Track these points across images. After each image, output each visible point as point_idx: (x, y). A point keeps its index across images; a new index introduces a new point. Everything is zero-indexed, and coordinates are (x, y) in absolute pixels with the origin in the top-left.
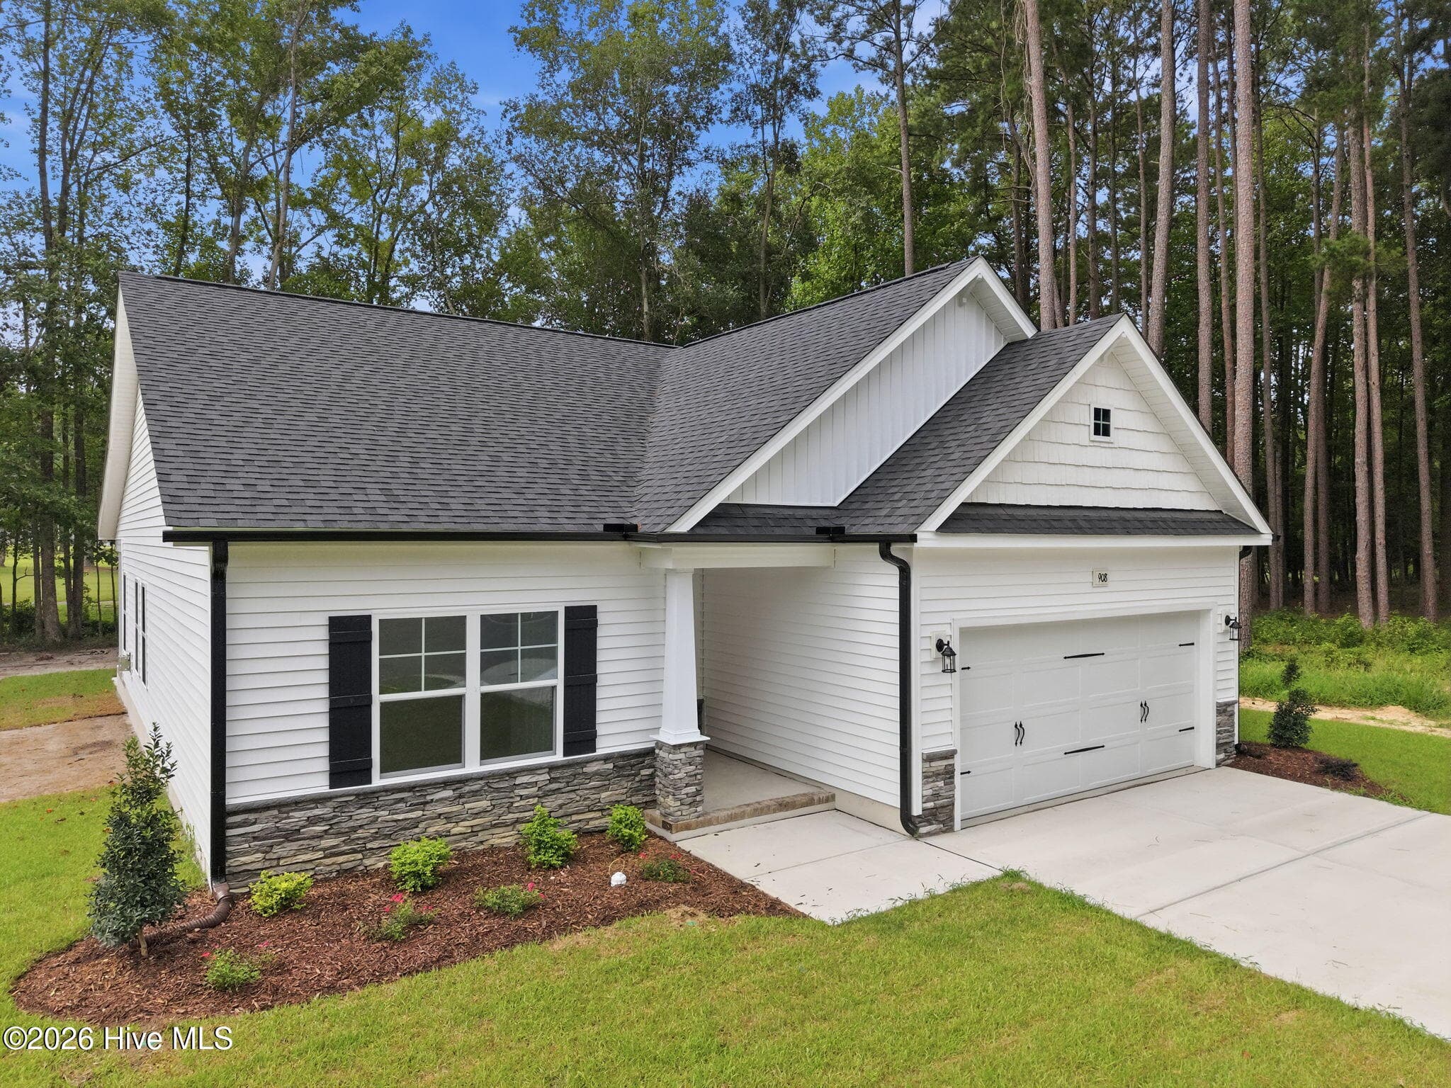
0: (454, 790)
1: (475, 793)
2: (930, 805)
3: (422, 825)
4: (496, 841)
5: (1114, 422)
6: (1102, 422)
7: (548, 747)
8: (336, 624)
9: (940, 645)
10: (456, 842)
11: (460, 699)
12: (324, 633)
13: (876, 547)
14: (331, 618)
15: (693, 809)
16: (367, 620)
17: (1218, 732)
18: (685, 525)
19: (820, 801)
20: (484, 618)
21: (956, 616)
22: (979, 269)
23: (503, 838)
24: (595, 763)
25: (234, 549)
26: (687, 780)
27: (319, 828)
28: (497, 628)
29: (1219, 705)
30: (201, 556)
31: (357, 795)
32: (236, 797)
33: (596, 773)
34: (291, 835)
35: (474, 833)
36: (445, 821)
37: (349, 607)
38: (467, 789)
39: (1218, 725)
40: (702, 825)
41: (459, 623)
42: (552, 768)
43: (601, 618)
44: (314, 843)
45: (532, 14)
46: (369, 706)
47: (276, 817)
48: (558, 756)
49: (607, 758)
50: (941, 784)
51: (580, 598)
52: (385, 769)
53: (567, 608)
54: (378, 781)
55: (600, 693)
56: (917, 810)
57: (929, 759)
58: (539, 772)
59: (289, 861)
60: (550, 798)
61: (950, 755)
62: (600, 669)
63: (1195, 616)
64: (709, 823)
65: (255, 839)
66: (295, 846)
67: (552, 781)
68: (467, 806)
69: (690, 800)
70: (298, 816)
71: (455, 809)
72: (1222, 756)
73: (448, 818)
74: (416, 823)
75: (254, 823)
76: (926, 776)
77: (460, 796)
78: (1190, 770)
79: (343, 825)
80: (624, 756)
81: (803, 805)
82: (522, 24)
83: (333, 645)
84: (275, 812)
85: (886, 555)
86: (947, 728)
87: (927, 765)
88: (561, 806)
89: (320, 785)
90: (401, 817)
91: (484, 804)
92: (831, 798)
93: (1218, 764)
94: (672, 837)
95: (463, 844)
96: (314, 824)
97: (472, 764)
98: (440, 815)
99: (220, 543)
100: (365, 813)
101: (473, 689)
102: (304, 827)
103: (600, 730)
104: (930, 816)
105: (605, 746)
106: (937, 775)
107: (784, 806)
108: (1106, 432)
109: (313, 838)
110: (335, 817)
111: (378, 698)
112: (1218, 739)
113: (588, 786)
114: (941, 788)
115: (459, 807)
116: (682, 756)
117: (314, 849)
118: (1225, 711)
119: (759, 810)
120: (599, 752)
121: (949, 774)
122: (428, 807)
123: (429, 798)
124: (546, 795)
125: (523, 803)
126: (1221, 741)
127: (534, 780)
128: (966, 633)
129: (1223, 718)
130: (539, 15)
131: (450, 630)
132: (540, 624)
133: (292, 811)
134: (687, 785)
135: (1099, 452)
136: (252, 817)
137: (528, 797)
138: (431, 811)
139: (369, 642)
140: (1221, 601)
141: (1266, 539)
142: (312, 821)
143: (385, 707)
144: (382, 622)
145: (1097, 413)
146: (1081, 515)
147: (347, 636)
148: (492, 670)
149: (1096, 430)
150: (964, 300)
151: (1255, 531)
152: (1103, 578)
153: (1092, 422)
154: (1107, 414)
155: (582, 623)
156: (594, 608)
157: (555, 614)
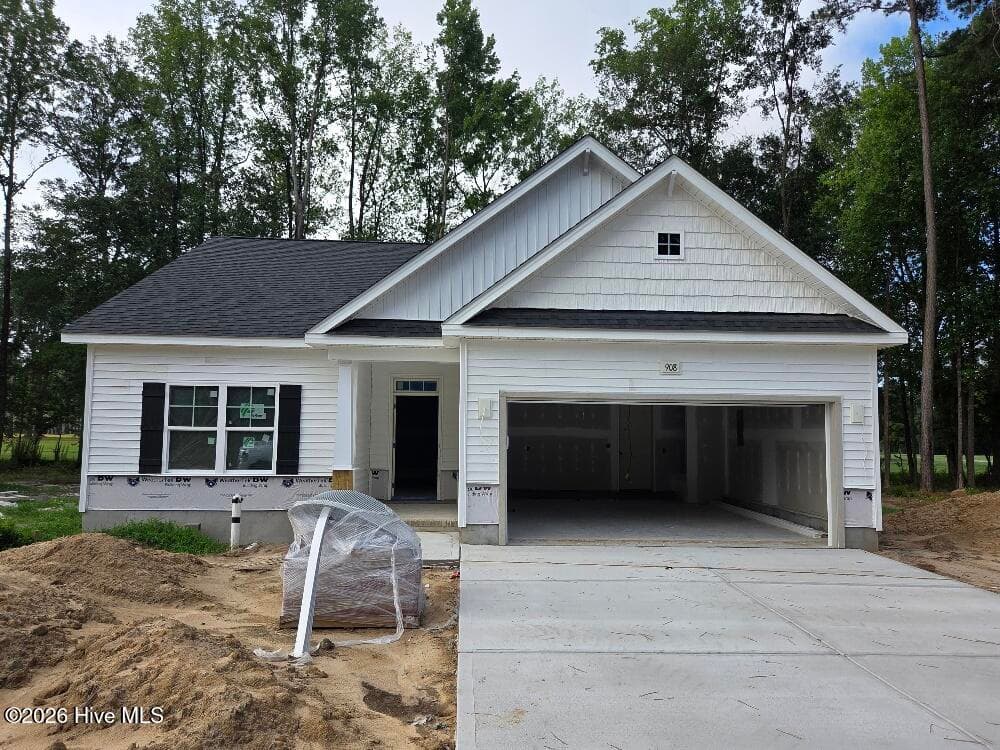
5: (682, 245)
7: (267, 466)
8: (147, 386)
11: (214, 434)
12: (140, 391)
16: (163, 385)
18: (322, 329)
21: (504, 388)
22: (587, 145)
28: (235, 394)
31: (154, 478)
32: (87, 470)
37: (154, 379)
41: (214, 390)
43: (305, 394)
46: (162, 432)
48: (273, 473)
49: (306, 479)
51: (290, 380)
52: (172, 466)
53: (281, 386)
54: (165, 472)
55: (303, 439)
56: (462, 523)
62: (303, 424)
81: (431, 525)
83: (144, 397)
86: (493, 468)
87: (470, 492)
89: (134, 470)
97: (220, 471)
101: (222, 428)
103: (301, 462)
105: (304, 471)
108: (676, 251)
111: (167, 428)
120: (299, 474)
131: (206, 393)
132: (261, 394)
135: (669, 267)
139: (163, 397)
140: (849, 395)
141: (898, 336)
143: (172, 433)
144: (171, 387)
145: (662, 237)
146: (638, 316)
147: (152, 394)
148: (232, 417)
149: (662, 251)
150: (586, 170)
151: (880, 331)
152: (672, 368)
153: (655, 244)
154: (676, 238)
155: (292, 396)
156: (300, 387)
157: (273, 389)
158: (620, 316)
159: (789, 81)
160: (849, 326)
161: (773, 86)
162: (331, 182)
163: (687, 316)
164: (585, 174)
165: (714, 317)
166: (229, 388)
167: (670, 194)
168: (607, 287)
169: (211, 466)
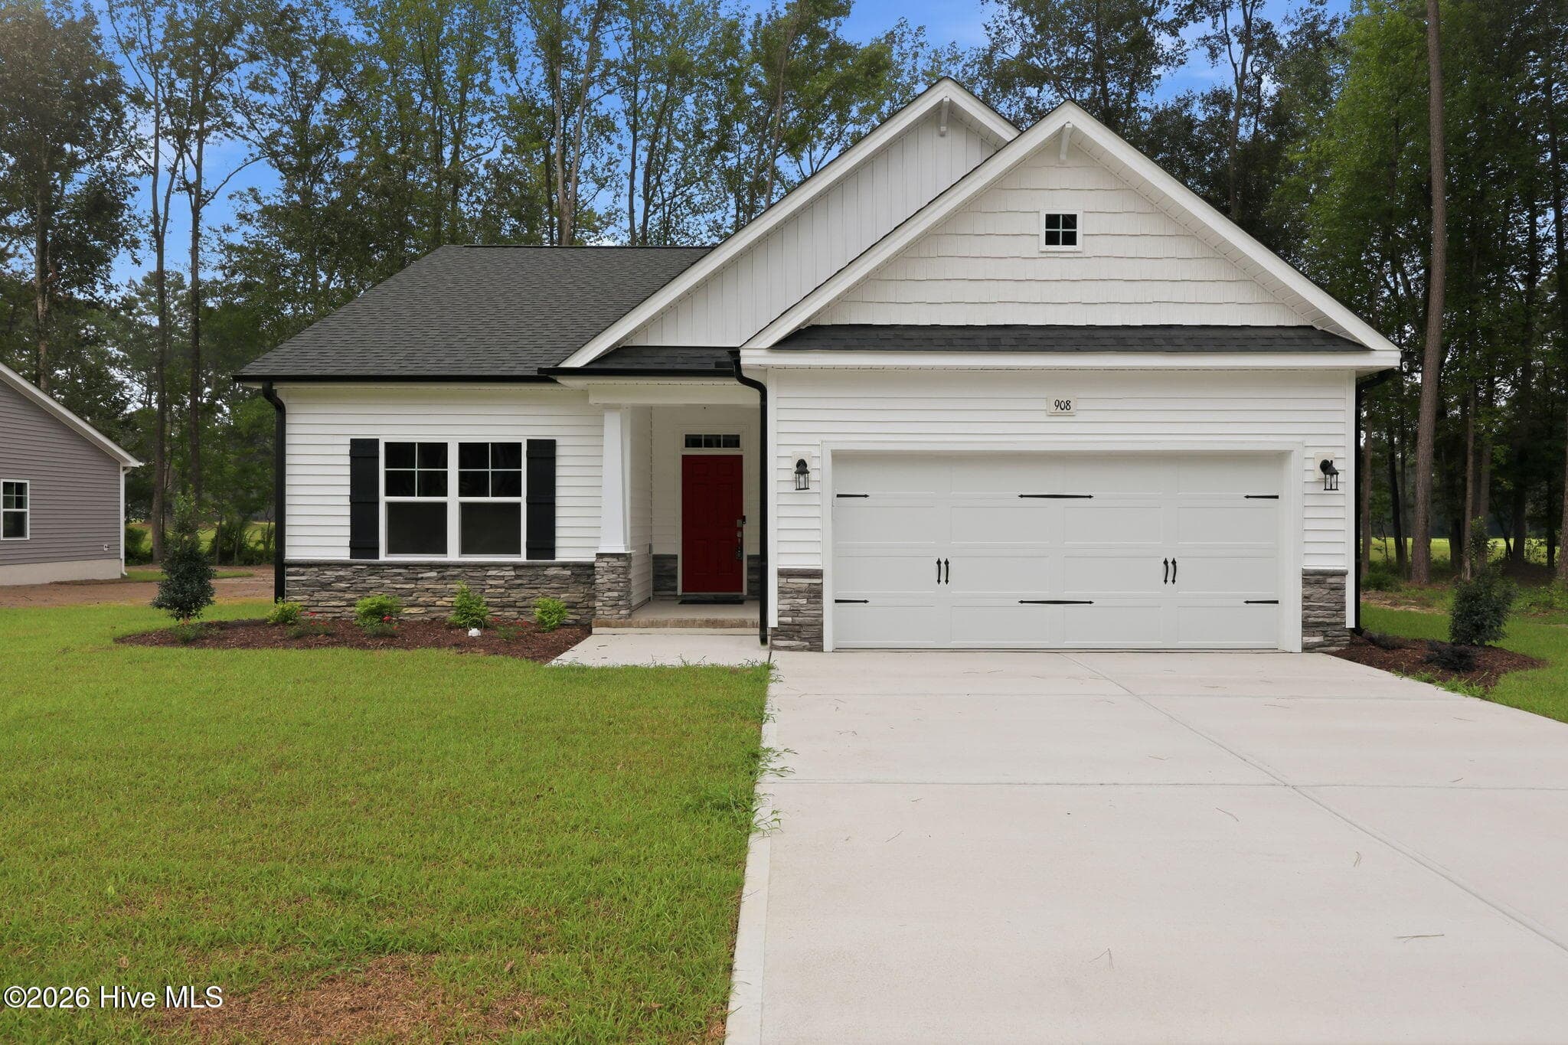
0: (438, 572)
1: (454, 577)
2: (789, 620)
3: (414, 595)
5: (1080, 230)
6: (1061, 230)
7: (518, 552)
8: (355, 443)
9: (802, 465)
10: (440, 611)
11: (444, 505)
12: (347, 450)
14: (352, 440)
15: (615, 611)
16: (377, 441)
17: (1305, 608)
18: (578, 361)
20: (463, 447)
21: (825, 438)
22: (946, 93)
24: (553, 569)
26: (609, 586)
27: (343, 585)
28: (471, 453)
29: (1305, 572)
31: (369, 565)
32: (292, 554)
33: (555, 577)
34: (325, 586)
36: (431, 595)
37: (364, 433)
38: (448, 573)
39: (1306, 598)
40: (623, 626)
41: (442, 448)
42: (516, 567)
43: (559, 451)
44: (340, 594)
46: (377, 503)
47: (316, 572)
48: (522, 558)
49: (564, 566)
50: (804, 601)
51: (541, 433)
52: (392, 549)
53: (529, 441)
54: (383, 557)
55: (559, 512)
56: (773, 621)
57: (782, 574)
58: (505, 568)
59: (324, 604)
60: (515, 591)
61: (818, 574)
62: (559, 493)
63: (1277, 459)
65: (304, 585)
66: (327, 594)
67: (517, 577)
68: (448, 586)
69: (613, 603)
70: (330, 574)
71: (439, 587)
72: (1317, 640)
73: (434, 593)
74: (411, 593)
75: (303, 575)
76: (782, 592)
77: (443, 578)
78: (1269, 650)
79: (359, 585)
80: (578, 565)
81: (732, 626)
83: (353, 458)
84: (316, 570)
85: (739, 377)
86: (815, 548)
87: (784, 580)
88: (525, 599)
89: (344, 555)
90: (398, 586)
93: (1307, 648)
95: (444, 614)
96: (341, 582)
97: (453, 554)
98: (428, 589)
99: (268, 383)
100: (373, 580)
101: (453, 500)
102: (333, 582)
103: (559, 543)
104: (791, 630)
105: (563, 555)
106: (797, 592)
108: (1070, 239)
109: (340, 591)
110: (353, 579)
111: (384, 499)
112: (1305, 618)
113: (548, 586)
114: (802, 605)
115: (443, 586)
116: (605, 565)
117: (341, 599)
118: (1317, 582)
120: (557, 560)
121: (816, 594)
122: (419, 582)
123: (420, 576)
124: (511, 587)
125: (492, 590)
126: (1311, 619)
127: (501, 574)
128: (842, 457)
129: (1316, 591)
131: (435, 453)
132: (508, 452)
133: (328, 570)
134: (609, 590)
136: (302, 570)
137: (496, 587)
138: (421, 585)
139: (377, 457)
140: (1310, 441)
141: (1385, 355)
142: (340, 579)
143: (390, 505)
144: (387, 445)
145: (1052, 220)
146: (1016, 333)
147: (362, 452)
148: (468, 485)
149: (1051, 239)
150: (943, 129)
151: (1360, 348)
152: (1064, 406)
153: (1042, 230)
154: (1070, 220)
155: (544, 453)
156: (554, 442)
157: (519, 445)
158: (991, 334)
159: (1248, 10)
160: (1317, 342)
161: (1225, 15)
162: (606, 173)
163: (1086, 333)
164: (942, 135)
165: (1123, 334)
166: (461, 445)
167: (1063, 157)
168: (973, 292)
169: (443, 550)
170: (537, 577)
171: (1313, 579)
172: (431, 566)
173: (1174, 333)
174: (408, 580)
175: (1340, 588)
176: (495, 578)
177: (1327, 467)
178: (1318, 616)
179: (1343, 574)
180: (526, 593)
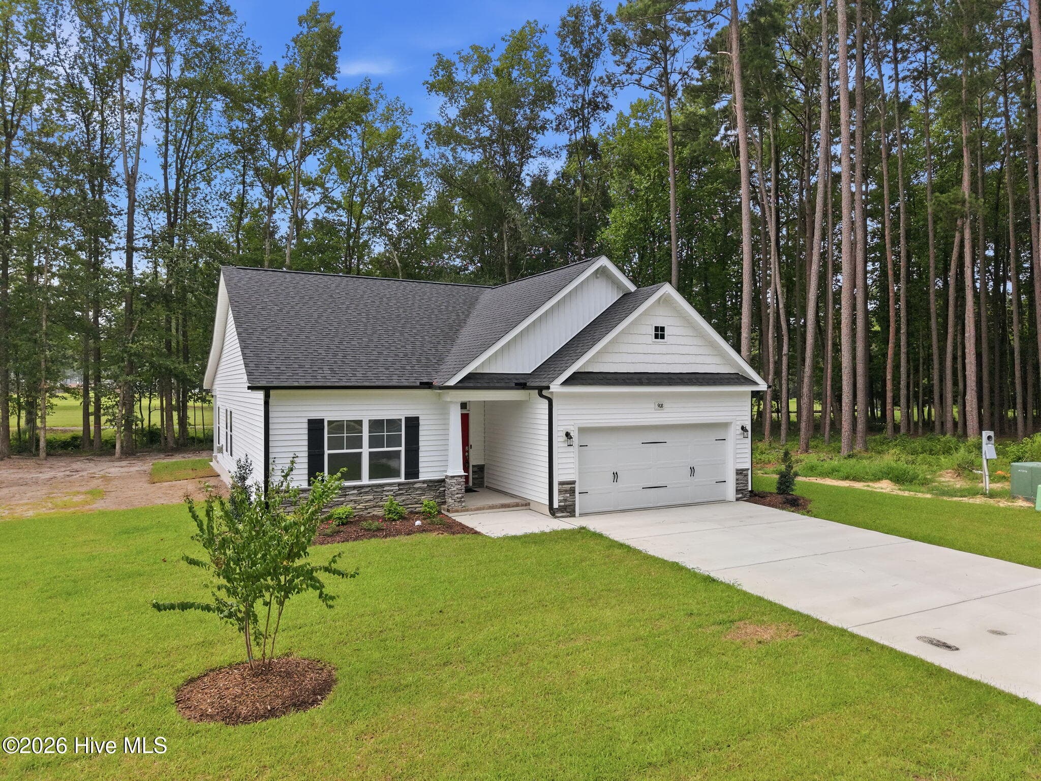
0: (358, 491)
1: (366, 492)
2: (562, 504)
3: (344, 504)
4: (375, 513)
5: (666, 333)
6: (660, 333)
7: (398, 475)
8: (311, 422)
9: (568, 435)
11: (360, 453)
12: (306, 426)
13: (537, 391)
14: (309, 420)
15: (460, 504)
16: (323, 420)
17: (737, 484)
18: (452, 382)
19: (522, 505)
20: (370, 421)
21: (576, 422)
22: (603, 261)
23: (379, 512)
24: (419, 484)
25: (272, 392)
26: (457, 492)
28: (376, 425)
29: (737, 470)
30: (260, 395)
33: (419, 488)
35: (366, 509)
37: (316, 416)
38: (363, 490)
39: (737, 480)
40: (464, 511)
41: (360, 423)
42: (399, 484)
43: (421, 422)
45: (437, 73)
46: (323, 455)
48: (402, 479)
49: (424, 482)
50: (568, 495)
51: (412, 413)
53: (406, 418)
55: (421, 454)
56: (556, 505)
57: (561, 483)
58: (394, 486)
60: (399, 497)
61: (574, 483)
62: (421, 444)
63: (725, 426)
64: (467, 510)
67: (400, 490)
68: (363, 497)
69: (458, 500)
71: (358, 498)
72: (740, 496)
73: (355, 502)
74: (342, 503)
76: (560, 491)
77: (360, 493)
78: (723, 501)
80: (431, 481)
81: (514, 506)
82: (431, 80)
83: (309, 430)
85: (541, 395)
86: (572, 471)
87: (562, 486)
89: (304, 485)
90: (336, 500)
91: (371, 497)
92: (529, 504)
93: (737, 499)
94: (450, 515)
95: (362, 513)
97: (365, 480)
98: (352, 500)
99: (267, 390)
101: (365, 451)
103: (421, 470)
104: (562, 509)
105: (422, 477)
106: (566, 491)
107: (504, 506)
108: (663, 337)
111: (327, 452)
112: (738, 487)
113: (415, 493)
114: (567, 497)
115: (360, 498)
116: (455, 481)
118: (740, 474)
119: (492, 507)
120: (421, 479)
121: (572, 491)
122: (347, 496)
123: (347, 493)
124: (397, 495)
125: (387, 498)
127: (392, 489)
128: (582, 430)
129: (740, 477)
130: (441, 73)
131: (356, 425)
132: (393, 424)
134: (457, 494)
135: (659, 346)
137: (389, 496)
138: (348, 498)
139: (323, 429)
140: (738, 418)
141: (762, 385)
143: (331, 455)
144: (329, 421)
145: (657, 328)
146: (646, 377)
147: (315, 427)
148: (373, 442)
149: (656, 337)
150: (598, 275)
151: (756, 383)
152: (661, 406)
153: (653, 333)
154: (663, 329)
155: (413, 424)
156: (418, 418)
157: (400, 420)
158: (637, 377)
160: (741, 381)
163: (669, 376)
164: (597, 278)
165: (681, 376)
167: (664, 304)
168: (629, 358)
169: (359, 477)
170: (410, 488)
171: (740, 472)
172: (354, 488)
173: (698, 376)
174: (341, 496)
175: (746, 475)
176: (388, 491)
177: (743, 428)
178: (741, 487)
179: (748, 470)
180: (404, 498)
